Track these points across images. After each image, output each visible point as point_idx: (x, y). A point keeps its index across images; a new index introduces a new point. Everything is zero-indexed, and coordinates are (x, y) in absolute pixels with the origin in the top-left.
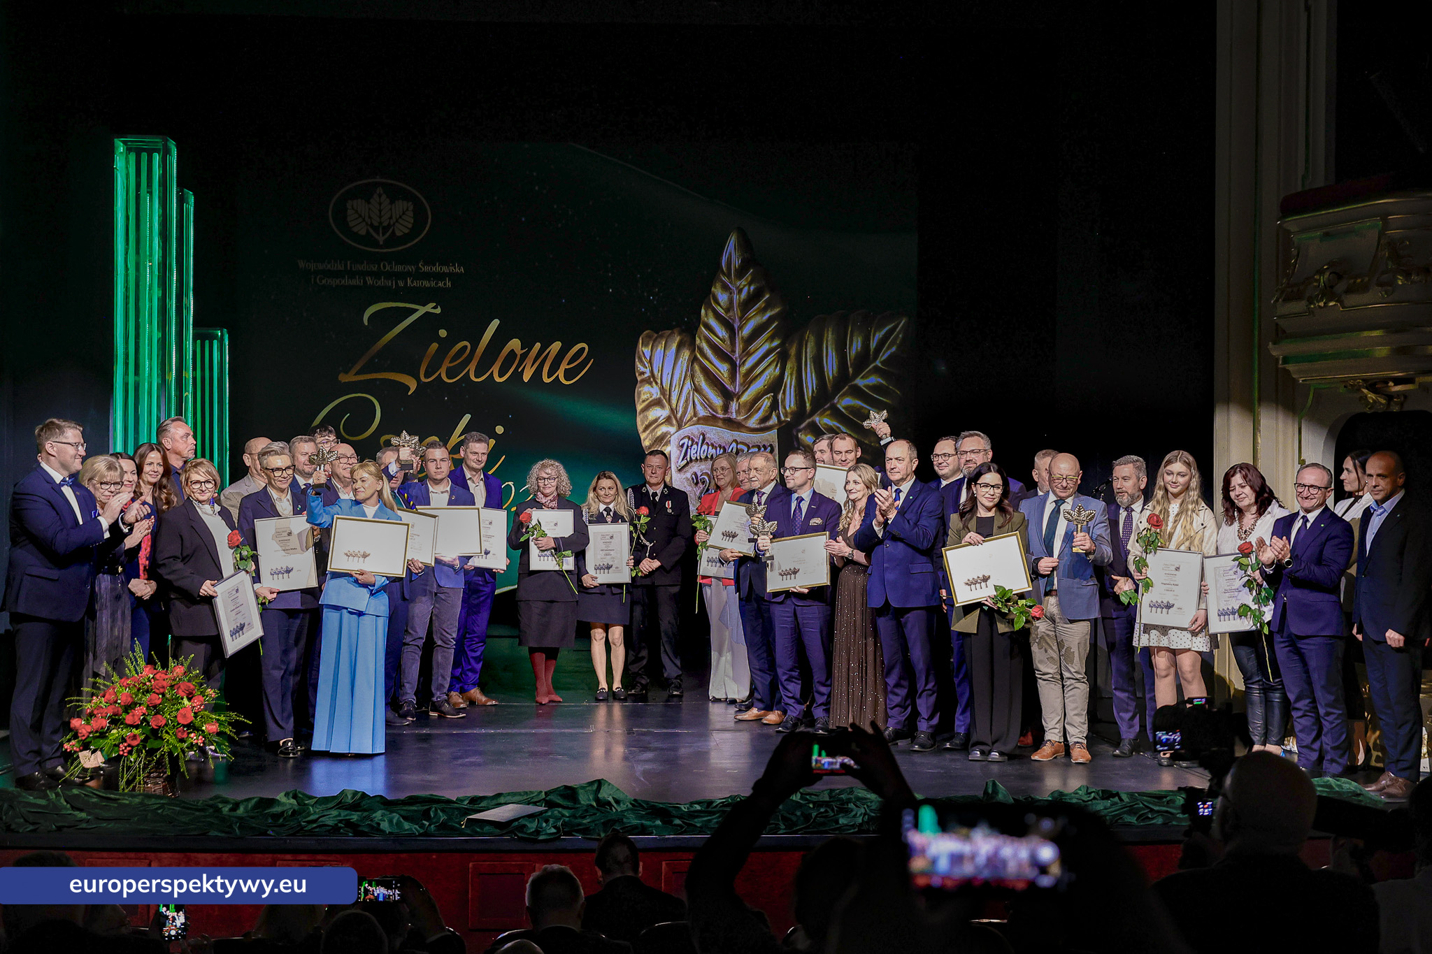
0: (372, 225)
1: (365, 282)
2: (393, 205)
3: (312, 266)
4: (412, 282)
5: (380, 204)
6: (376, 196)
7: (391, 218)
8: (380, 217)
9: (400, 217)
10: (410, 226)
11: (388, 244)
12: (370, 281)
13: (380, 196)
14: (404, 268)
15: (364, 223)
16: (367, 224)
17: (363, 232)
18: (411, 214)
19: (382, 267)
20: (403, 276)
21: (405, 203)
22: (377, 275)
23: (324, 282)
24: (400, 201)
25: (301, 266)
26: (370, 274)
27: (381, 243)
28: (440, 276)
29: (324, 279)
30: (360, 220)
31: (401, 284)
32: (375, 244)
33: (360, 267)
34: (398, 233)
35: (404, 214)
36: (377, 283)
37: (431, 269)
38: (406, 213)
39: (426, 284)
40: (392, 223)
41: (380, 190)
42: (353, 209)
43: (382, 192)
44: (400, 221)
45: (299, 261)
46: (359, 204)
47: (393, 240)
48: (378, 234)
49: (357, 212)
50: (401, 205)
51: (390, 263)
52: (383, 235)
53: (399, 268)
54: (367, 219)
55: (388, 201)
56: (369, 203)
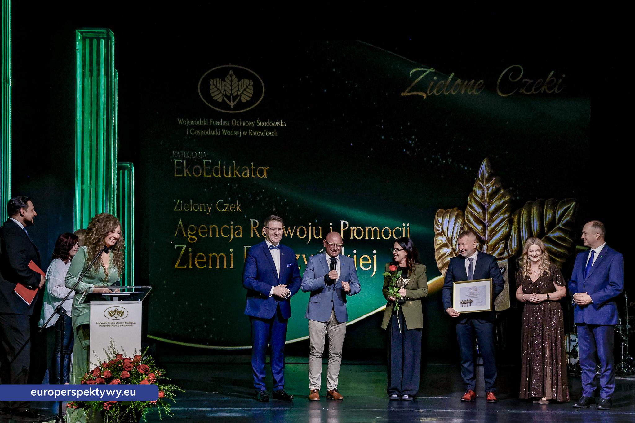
0: (226, 95)
1: (221, 132)
2: (240, 81)
3: (187, 123)
4: (252, 133)
5: (231, 81)
6: (228, 76)
7: (238, 90)
8: (231, 90)
9: (245, 90)
10: (251, 96)
11: (236, 107)
12: (224, 132)
13: (231, 76)
14: (247, 124)
15: (221, 95)
16: (223, 94)
17: (220, 100)
18: (252, 88)
19: (232, 123)
20: (246, 129)
21: (248, 80)
22: (229, 128)
23: (195, 133)
24: (245, 80)
25: (179, 123)
26: (225, 127)
27: (232, 107)
28: (270, 129)
29: (195, 131)
30: (218, 92)
31: (245, 134)
32: (228, 107)
33: (218, 123)
34: (243, 100)
35: (247, 87)
36: (229, 133)
37: (265, 124)
38: (249, 87)
39: (262, 134)
40: (239, 93)
41: (231, 72)
42: (214, 84)
43: (232, 73)
44: (245, 92)
45: (178, 119)
46: (218, 82)
47: (241, 105)
48: (230, 101)
49: (216, 87)
50: (245, 82)
51: (238, 120)
52: (234, 101)
53: (245, 124)
54: (222, 91)
55: (237, 80)
56: (224, 81)
